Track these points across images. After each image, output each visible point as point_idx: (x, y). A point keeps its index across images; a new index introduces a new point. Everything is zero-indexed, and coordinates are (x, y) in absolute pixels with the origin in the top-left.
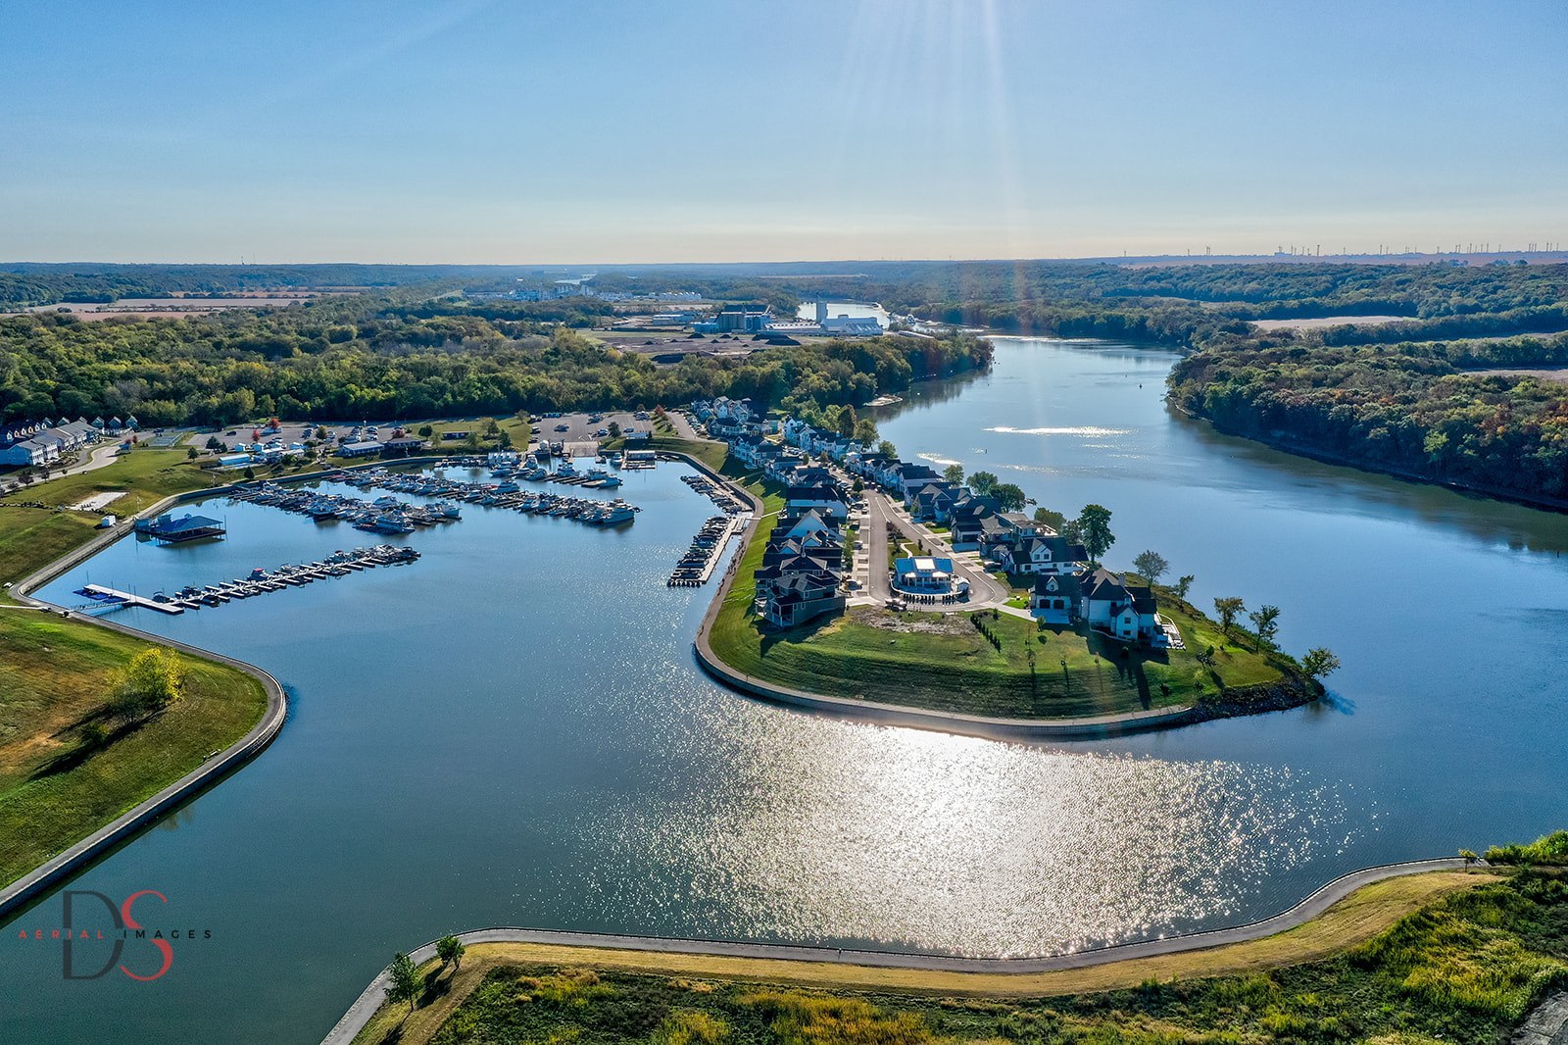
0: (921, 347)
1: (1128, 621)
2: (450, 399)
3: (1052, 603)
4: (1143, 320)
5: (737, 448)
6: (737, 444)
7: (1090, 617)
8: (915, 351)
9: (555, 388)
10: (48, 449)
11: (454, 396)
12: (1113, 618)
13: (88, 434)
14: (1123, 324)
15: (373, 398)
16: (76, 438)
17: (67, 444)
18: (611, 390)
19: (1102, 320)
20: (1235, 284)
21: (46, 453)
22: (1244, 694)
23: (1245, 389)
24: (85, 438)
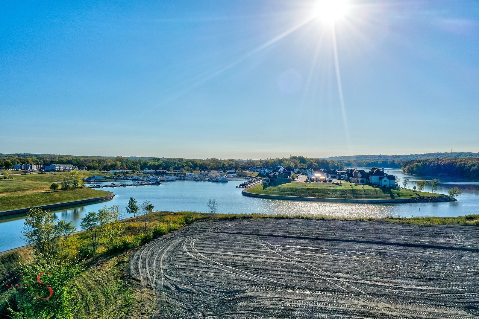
0: (321, 161)
1: (385, 181)
2: (177, 166)
3: (360, 181)
4: (394, 162)
5: (261, 170)
6: (262, 169)
7: (373, 182)
8: (320, 162)
9: (208, 164)
10: (61, 167)
11: (178, 165)
12: (380, 181)
13: (73, 168)
14: (387, 163)
15: (154, 164)
16: (69, 168)
17: (66, 169)
18: (225, 165)
19: (380, 162)
20: (424, 157)
21: (60, 168)
22: (428, 198)
23: (427, 163)
24: (72, 169)
